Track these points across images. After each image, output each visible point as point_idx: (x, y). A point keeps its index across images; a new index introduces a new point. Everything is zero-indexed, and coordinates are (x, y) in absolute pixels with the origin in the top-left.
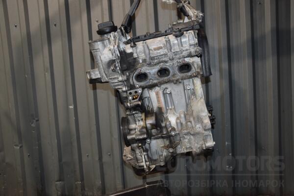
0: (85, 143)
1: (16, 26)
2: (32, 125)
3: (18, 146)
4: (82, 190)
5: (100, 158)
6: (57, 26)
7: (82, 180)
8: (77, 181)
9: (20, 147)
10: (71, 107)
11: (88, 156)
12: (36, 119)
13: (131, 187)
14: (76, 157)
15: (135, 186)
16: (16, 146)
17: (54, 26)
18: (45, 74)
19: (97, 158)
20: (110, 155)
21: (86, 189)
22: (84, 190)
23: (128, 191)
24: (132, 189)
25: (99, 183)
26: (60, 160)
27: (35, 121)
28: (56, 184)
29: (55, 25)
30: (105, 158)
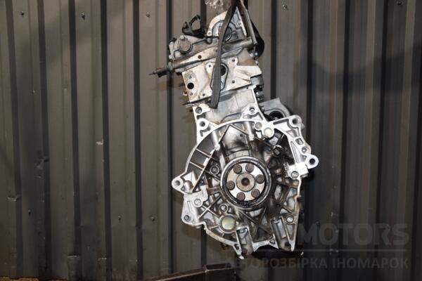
0: (116, 200)
1: (23, 14)
2: (39, 167)
3: (13, 197)
4: (107, 270)
5: (139, 224)
6: (86, 17)
7: (109, 255)
8: (101, 256)
9: (17, 199)
10: (100, 143)
11: (120, 219)
12: (45, 158)
13: (184, 271)
14: (102, 220)
15: (189, 270)
16: (12, 197)
17: (81, 18)
18: (63, 91)
19: (134, 224)
20: (154, 220)
21: (114, 270)
22: (111, 270)
23: (178, 277)
24: (184, 274)
25: (134, 261)
26: (77, 222)
27: (42, 160)
28: (69, 259)
29: (84, 17)
30: (146, 225)
